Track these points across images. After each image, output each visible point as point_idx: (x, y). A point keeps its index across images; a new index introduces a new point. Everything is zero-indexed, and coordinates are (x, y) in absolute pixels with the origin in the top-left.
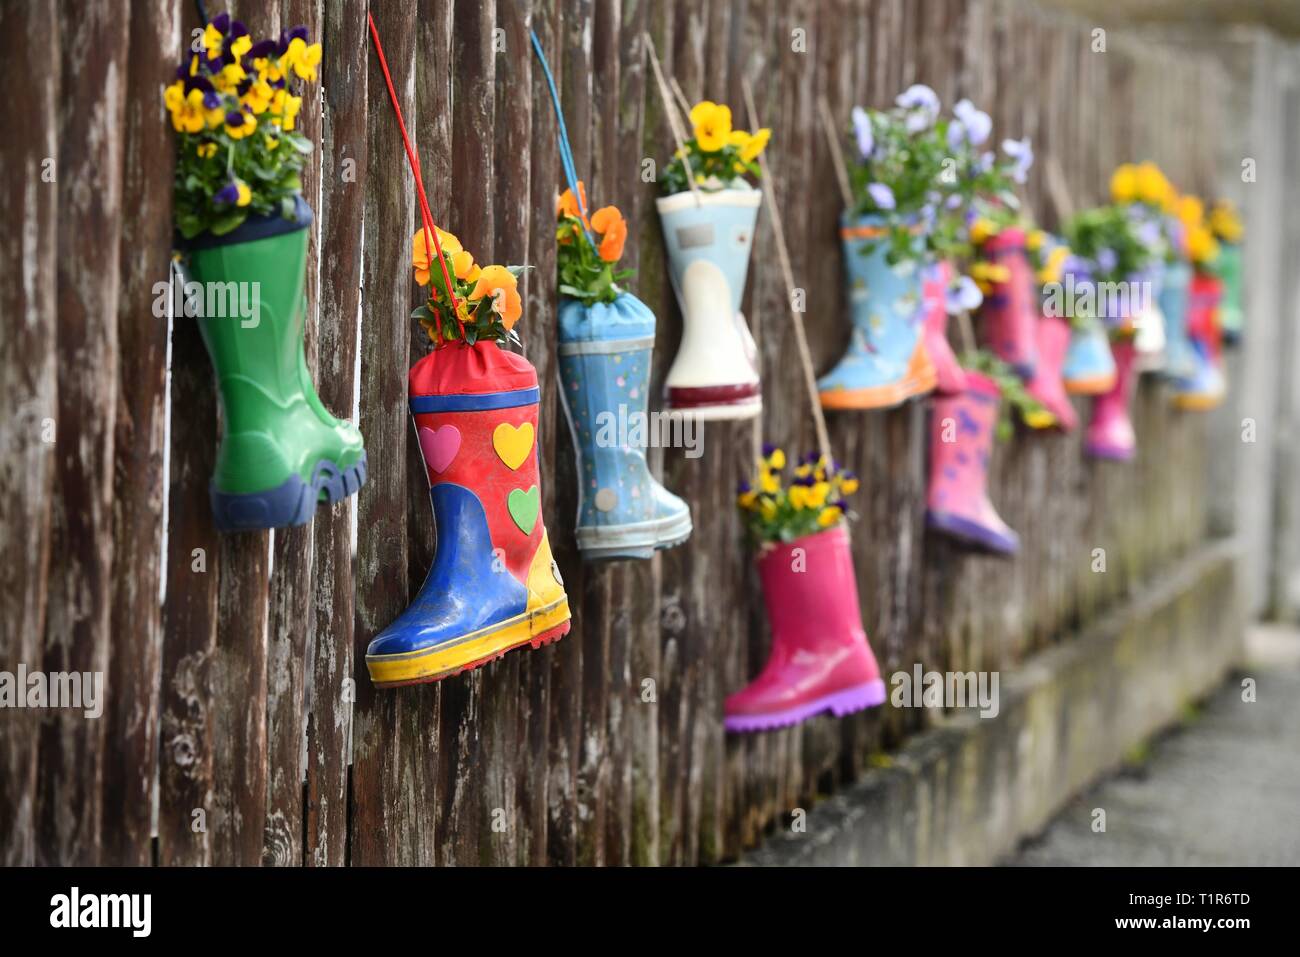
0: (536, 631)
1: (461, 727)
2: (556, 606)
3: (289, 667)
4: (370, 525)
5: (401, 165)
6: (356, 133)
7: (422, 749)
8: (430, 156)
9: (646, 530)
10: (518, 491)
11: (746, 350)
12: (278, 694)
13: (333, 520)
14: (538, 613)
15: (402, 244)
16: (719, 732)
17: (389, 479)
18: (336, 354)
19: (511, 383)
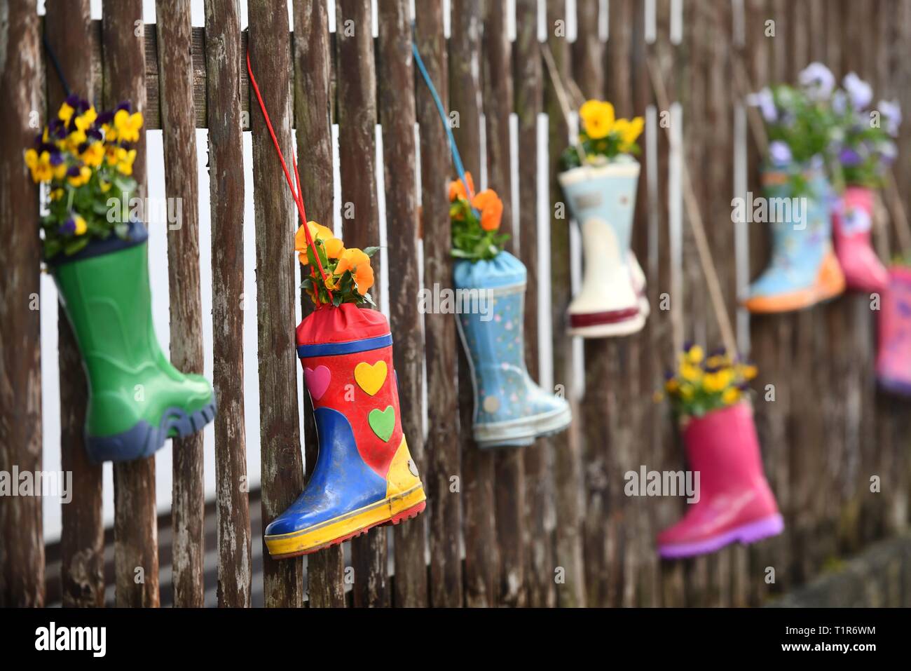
0: (395, 511)
1: (370, 578)
2: (411, 492)
3: (188, 550)
4: (270, 440)
5: (280, 180)
6: (233, 161)
7: (329, 598)
8: (315, 169)
9: (524, 425)
10: (376, 411)
11: (633, 281)
12: (179, 570)
13: (229, 440)
14: (395, 499)
15: (284, 236)
16: (653, 559)
17: (282, 407)
18: (226, 321)
19: (367, 333)
